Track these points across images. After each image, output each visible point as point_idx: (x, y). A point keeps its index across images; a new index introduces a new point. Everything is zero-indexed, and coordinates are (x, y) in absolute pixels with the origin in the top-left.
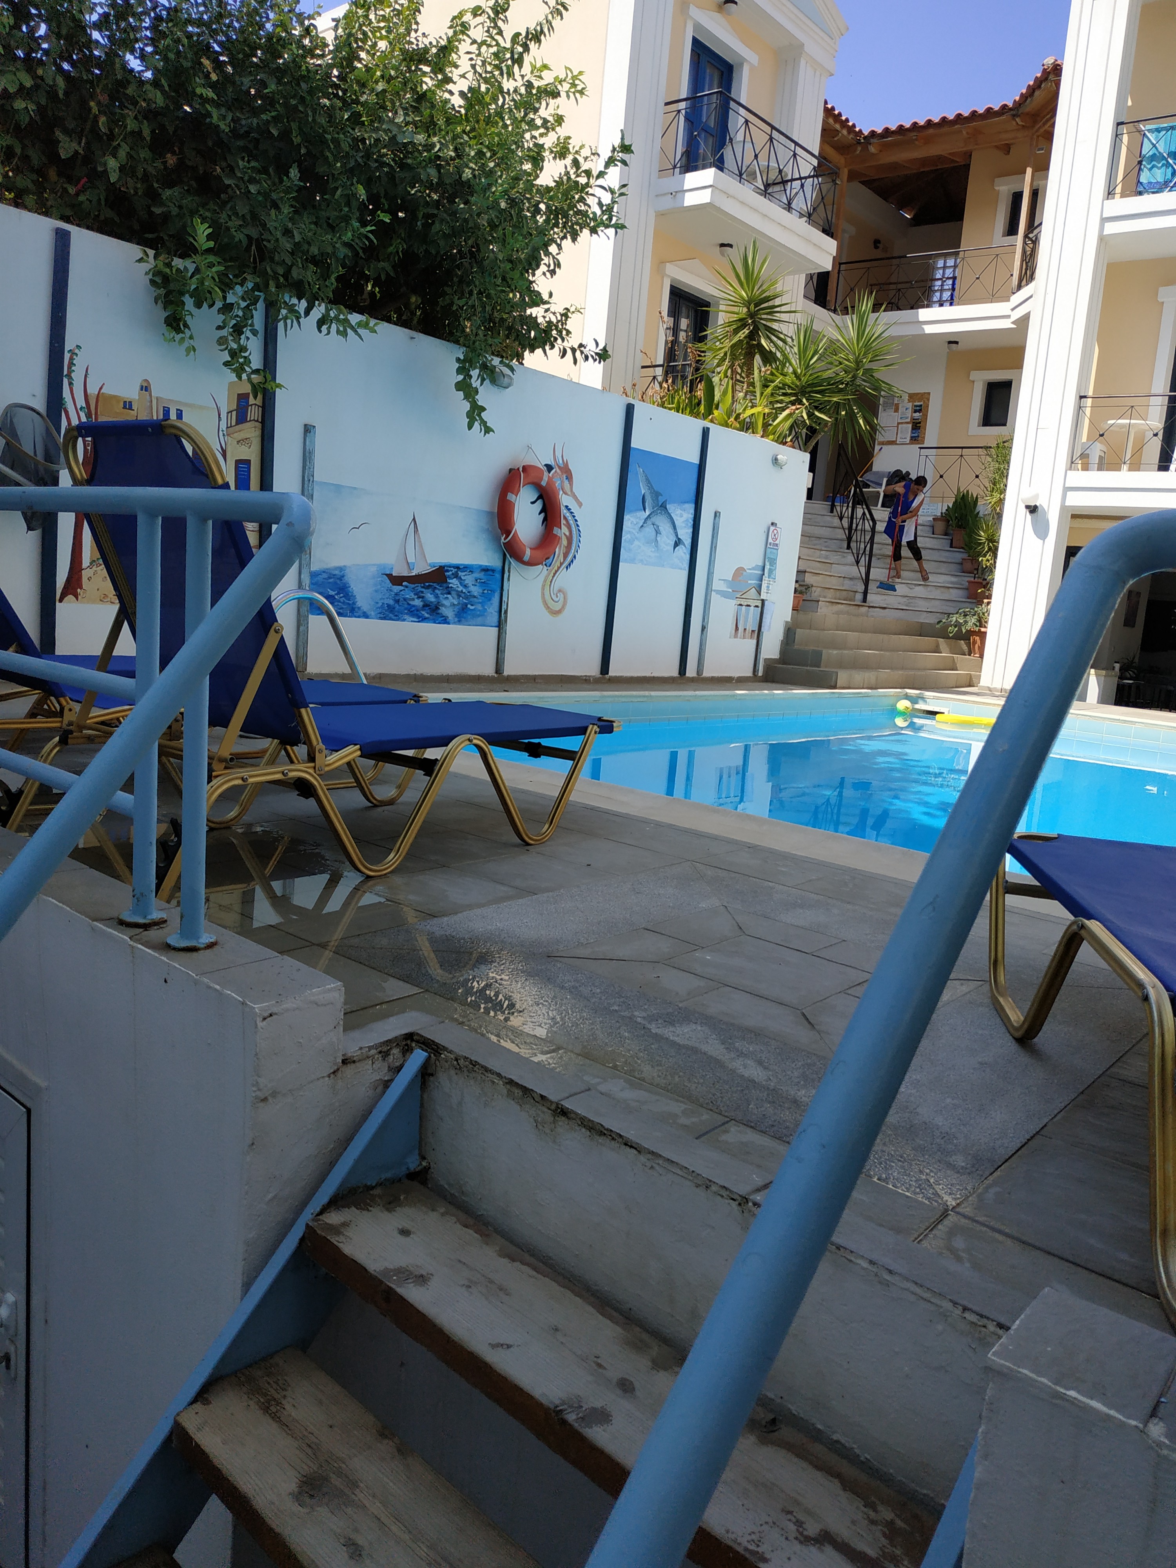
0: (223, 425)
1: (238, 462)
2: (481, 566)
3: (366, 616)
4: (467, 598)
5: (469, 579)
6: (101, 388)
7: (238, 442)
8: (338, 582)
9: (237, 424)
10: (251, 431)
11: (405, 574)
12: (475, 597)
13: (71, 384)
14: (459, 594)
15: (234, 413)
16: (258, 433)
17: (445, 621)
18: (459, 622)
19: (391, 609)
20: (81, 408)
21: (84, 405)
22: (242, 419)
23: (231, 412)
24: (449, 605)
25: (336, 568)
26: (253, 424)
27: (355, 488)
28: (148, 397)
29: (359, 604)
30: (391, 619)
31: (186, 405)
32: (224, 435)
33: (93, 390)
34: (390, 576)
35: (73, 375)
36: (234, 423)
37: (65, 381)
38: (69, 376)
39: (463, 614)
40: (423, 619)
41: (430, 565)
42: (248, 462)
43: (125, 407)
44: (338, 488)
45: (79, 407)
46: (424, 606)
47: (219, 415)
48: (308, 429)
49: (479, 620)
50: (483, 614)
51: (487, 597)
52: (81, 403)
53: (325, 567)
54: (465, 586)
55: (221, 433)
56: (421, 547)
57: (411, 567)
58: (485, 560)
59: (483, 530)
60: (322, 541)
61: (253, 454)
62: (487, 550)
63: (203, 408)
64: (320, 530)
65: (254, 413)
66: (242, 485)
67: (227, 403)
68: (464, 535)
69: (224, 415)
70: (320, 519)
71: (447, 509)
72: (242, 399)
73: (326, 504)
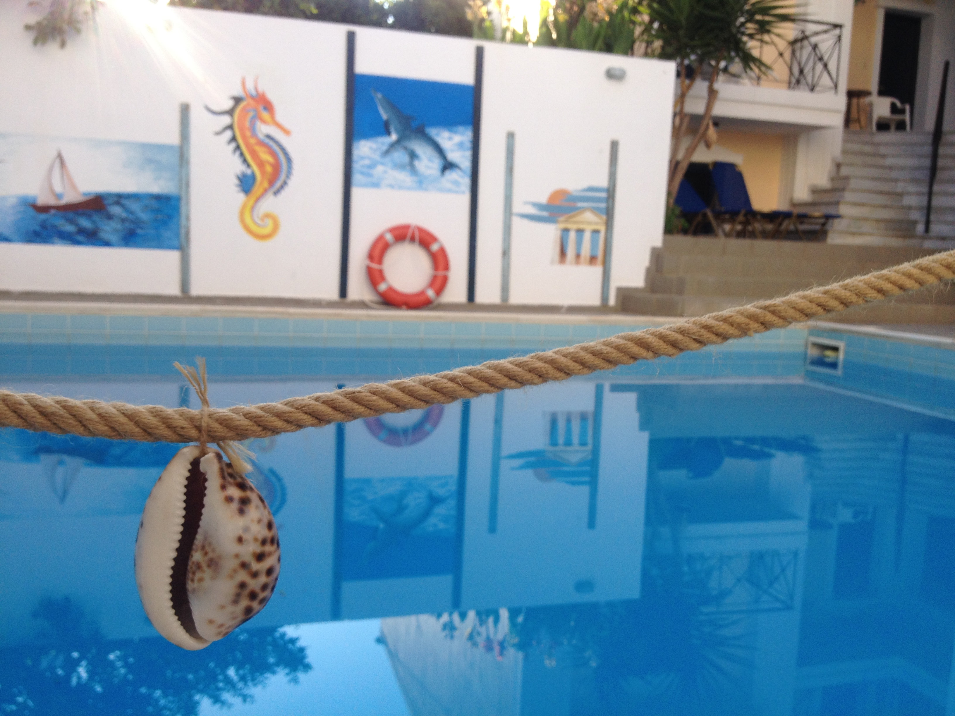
11: (52, 202)
14: (123, 220)
34: (32, 206)
41: (82, 194)
56: (70, 179)
57: (59, 196)
58: (155, 188)
59: (150, 161)
62: (157, 179)
68: (125, 167)
71: (100, 144)
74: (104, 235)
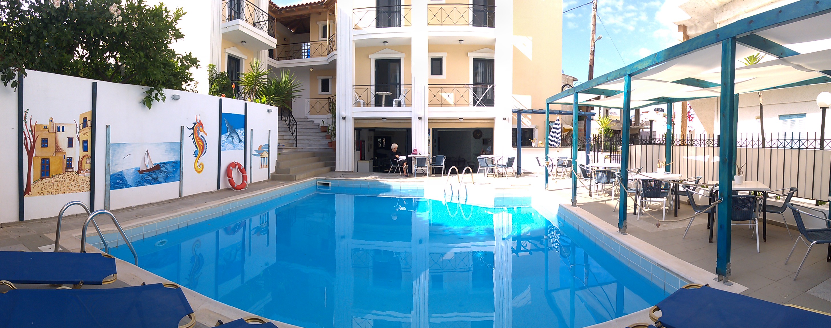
0: (78, 129)
1: (83, 141)
2: (172, 161)
3: (131, 187)
4: (168, 173)
5: (168, 167)
6: (36, 123)
7: (83, 134)
8: (120, 177)
9: (83, 128)
10: (88, 130)
11: (145, 169)
12: (171, 172)
13: (26, 123)
15: (82, 124)
16: (90, 130)
17: (161, 183)
18: (166, 182)
19: (139, 182)
20: (29, 131)
21: (30, 129)
22: (84, 126)
24: (161, 177)
25: (119, 172)
26: (89, 127)
27: (125, 143)
28: (52, 123)
29: (128, 183)
30: (140, 186)
31: (65, 124)
33: (33, 124)
34: (139, 171)
35: (26, 120)
36: (82, 128)
37: (24, 122)
38: (25, 120)
39: (167, 179)
40: (153, 184)
41: (154, 164)
42: (87, 141)
43: (44, 128)
44: (119, 145)
45: (28, 130)
46: (152, 179)
47: (77, 126)
48: (107, 126)
49: (173, 179)
50: (174, 177)
51: (175, 172)
52: (29, 128)
53: (116, 172)
54: (167, 169)
55: (77, 132)
56: (150, 159)
57: (147, 166)
58: (174, 159)
59: (171, 149)
60: (114, 164)
61: (88, 138)
62: (174, 156)
63: (71, 124)
64: (113, 160)
65: (89, 124)
66: (85, 149)
67: (79, 122)
68: (165, 152)
69: (78, 126)
70: (113, 156)
71: (159, 144)
72: (85, 119)
73: (115, 151)
74: (159, 179)
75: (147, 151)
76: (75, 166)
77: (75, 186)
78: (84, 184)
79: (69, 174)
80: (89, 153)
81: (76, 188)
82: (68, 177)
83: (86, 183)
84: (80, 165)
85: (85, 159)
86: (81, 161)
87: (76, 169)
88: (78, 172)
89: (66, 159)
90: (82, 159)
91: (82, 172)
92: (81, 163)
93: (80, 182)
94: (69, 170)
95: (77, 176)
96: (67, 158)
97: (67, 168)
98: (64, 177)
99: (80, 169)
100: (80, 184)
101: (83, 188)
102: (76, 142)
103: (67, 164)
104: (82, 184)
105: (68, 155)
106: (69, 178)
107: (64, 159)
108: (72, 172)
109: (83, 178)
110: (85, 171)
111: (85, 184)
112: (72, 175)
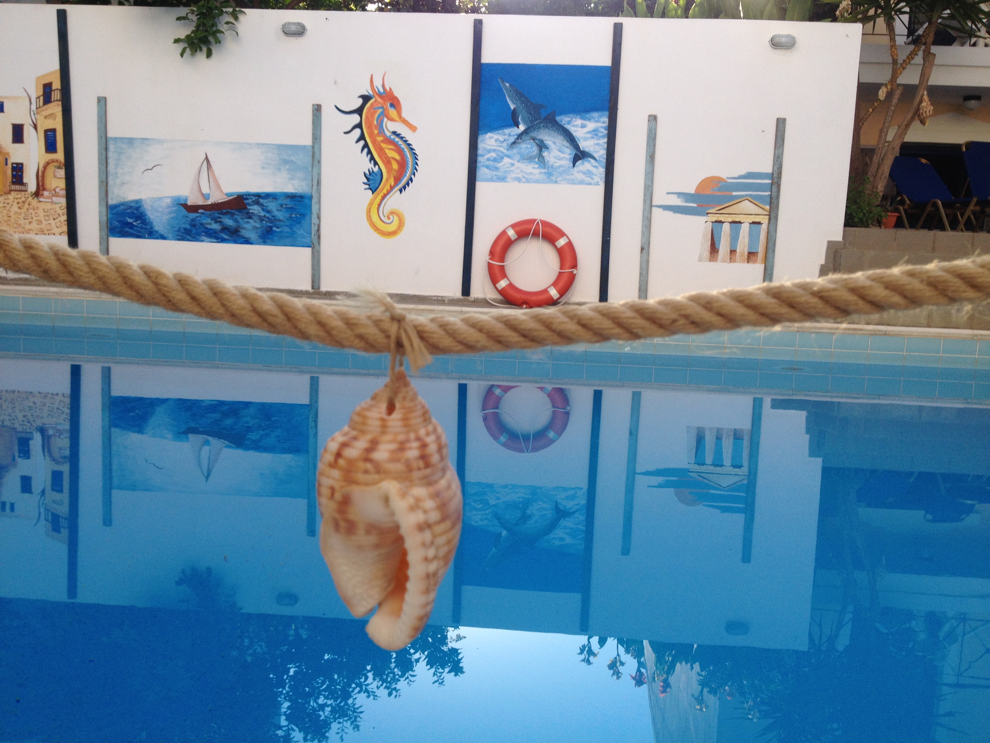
0: (34, 107)
1: (46, 131)
7: (45, 117)
9: (44, 105)
10: (56, 108)
11: (201, 202)
15: (42, 98)
16: (60, 109)
22: (47, 100)
23: (39, 97)
26: (56, 103)
27: (146, 139)
31: (6, 97)
32: (34, 114)
34: (184, 205)
36: (41, 105)
41: (226, 194)
42: (54, 131)
44: (130, 141)
47: (30, 100)
48: (100, 100)
53: (123, 201)
55: (32, 113)
56: (216, 180)
57: (206, 197)
58: (290, 189)
59: (286, 162)
60: (118, 181)
61: (58, 124)
62: (292, 179)
63: (17, 98)
64: (117, 173)
65: (56, 95)
66: (50, 147)
67: (35, 92)
68: (263, 168)
69: (33, 101)
70: (117, 165)
71: (240, 147)
72: (47, 88)
73: (121, 153)
75: (207, 158)
76: (30, 179)
77: (31, 220)
78: (52, 218)
79: (17, 196)
80: (60, 155)
81: (34, 226)
82: (16, 201)
83: (55, 217)
84: (40, 179)
85: (51, 170)
86: (43, 172)
87: (32, 187)
88: (37, 194)
89: (10, 166)
90: (45, 167)
91: (46, 193)
92: (43, 176)
93: (42, 214)
94: (18, 187)
95: (34, 202)
96: (12, 164)
97: (13, 183)
98: (7, 201)
99: (41, 188)
100: (41, 218)
101: (48, 228)
102: (29, 133)
103: (13, 176)
104: (47, 218)
105: (15, 159)
106: (18, 203)
107: (6, 164)
108: (23, 193)
109: (48, 206)
110: (53, 192)
111: (54, 219)
112: (23, 199)
